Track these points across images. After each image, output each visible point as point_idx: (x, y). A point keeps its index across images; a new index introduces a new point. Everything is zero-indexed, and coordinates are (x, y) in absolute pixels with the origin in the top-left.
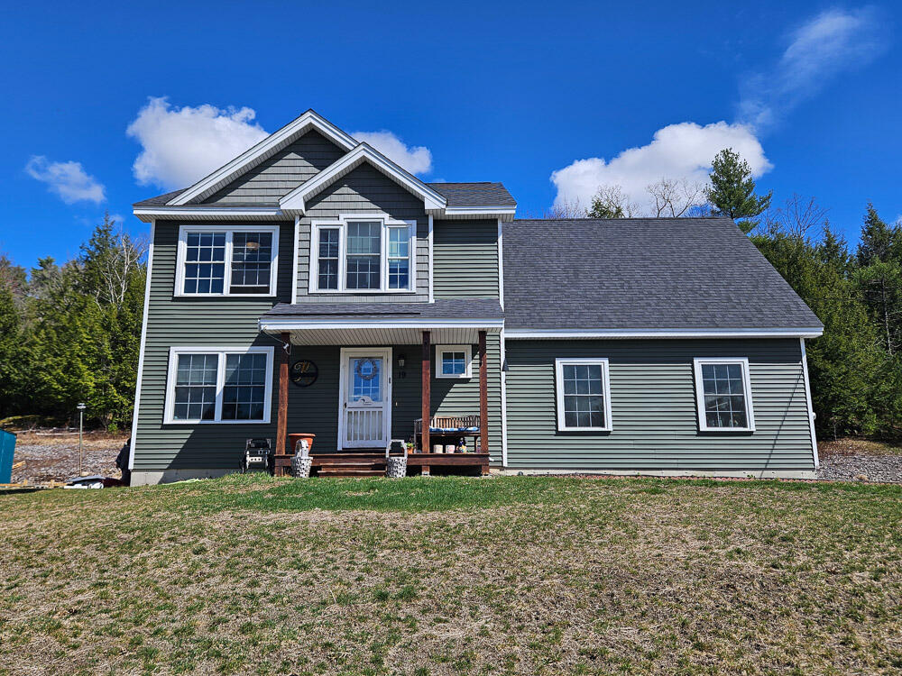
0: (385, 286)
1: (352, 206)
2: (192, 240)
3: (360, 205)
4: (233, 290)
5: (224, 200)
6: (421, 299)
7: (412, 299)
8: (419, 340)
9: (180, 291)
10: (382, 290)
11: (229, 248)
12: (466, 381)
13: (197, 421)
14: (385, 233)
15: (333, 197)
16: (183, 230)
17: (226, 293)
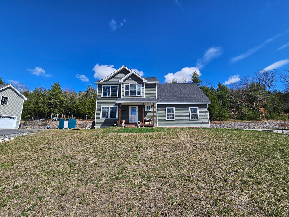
1: (131, 81)
2: (104, 88)
3: (132, 81)
5: (109, 81)
6: (143, 97)
7: (141, 97)
8: (143, 104)
9: (102, 96)
10: (136, 96)
11: (110, 89)
12: (151, 111)
13: (105, 118)
14: (137, 86)
15: (128, 80)
16: (103, 86)
17: (110, 96)
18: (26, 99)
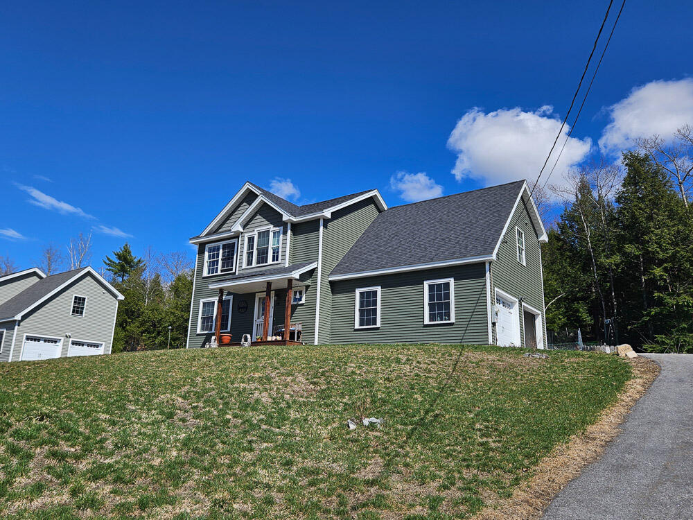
0: (270, 261)
1: (259, 224)
2: (210, 250)
3: (262, 224)
4: (222, 271)
5: (220, 231)
6: (282, 265)
7: (278, 266)
8: (285, 285)
9: (205, 274)
10: (268, 263)
11: (221, 251)
12: (302, 305)
13: (207, 332)
14: (271, 234)
15: (253, 222)
16: (207, 246)
17: (219, 273)
18: (121, 297)
